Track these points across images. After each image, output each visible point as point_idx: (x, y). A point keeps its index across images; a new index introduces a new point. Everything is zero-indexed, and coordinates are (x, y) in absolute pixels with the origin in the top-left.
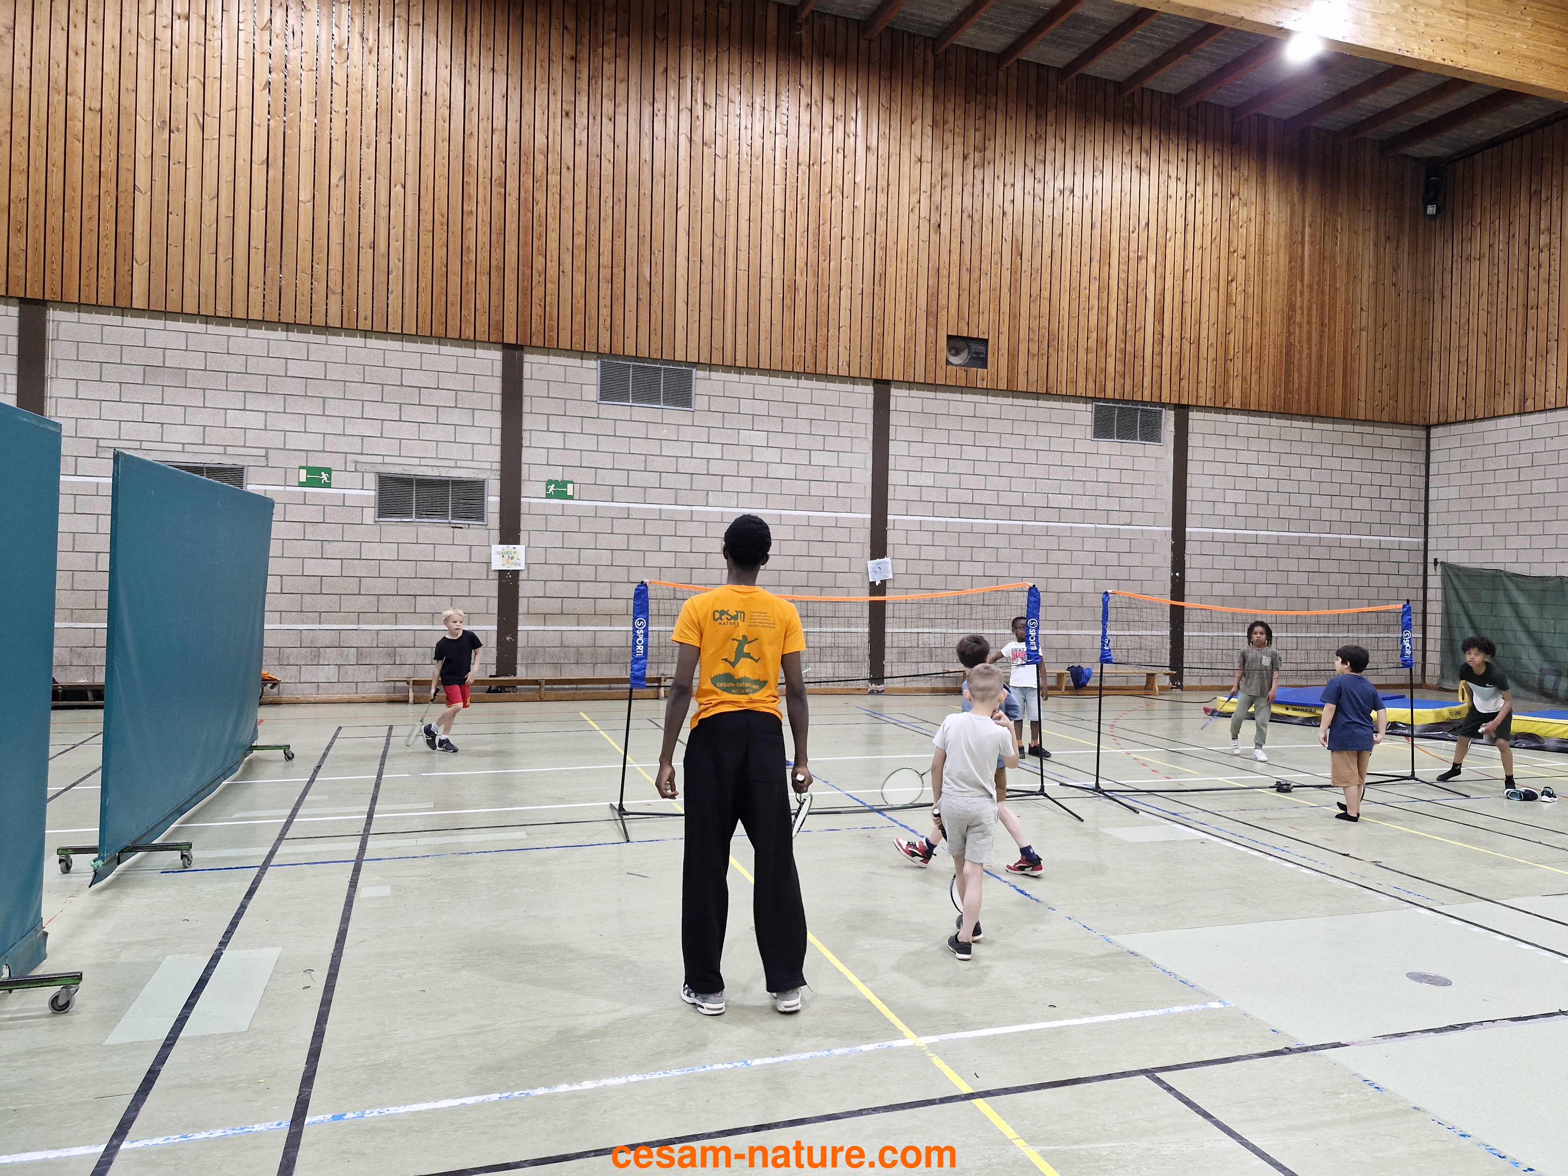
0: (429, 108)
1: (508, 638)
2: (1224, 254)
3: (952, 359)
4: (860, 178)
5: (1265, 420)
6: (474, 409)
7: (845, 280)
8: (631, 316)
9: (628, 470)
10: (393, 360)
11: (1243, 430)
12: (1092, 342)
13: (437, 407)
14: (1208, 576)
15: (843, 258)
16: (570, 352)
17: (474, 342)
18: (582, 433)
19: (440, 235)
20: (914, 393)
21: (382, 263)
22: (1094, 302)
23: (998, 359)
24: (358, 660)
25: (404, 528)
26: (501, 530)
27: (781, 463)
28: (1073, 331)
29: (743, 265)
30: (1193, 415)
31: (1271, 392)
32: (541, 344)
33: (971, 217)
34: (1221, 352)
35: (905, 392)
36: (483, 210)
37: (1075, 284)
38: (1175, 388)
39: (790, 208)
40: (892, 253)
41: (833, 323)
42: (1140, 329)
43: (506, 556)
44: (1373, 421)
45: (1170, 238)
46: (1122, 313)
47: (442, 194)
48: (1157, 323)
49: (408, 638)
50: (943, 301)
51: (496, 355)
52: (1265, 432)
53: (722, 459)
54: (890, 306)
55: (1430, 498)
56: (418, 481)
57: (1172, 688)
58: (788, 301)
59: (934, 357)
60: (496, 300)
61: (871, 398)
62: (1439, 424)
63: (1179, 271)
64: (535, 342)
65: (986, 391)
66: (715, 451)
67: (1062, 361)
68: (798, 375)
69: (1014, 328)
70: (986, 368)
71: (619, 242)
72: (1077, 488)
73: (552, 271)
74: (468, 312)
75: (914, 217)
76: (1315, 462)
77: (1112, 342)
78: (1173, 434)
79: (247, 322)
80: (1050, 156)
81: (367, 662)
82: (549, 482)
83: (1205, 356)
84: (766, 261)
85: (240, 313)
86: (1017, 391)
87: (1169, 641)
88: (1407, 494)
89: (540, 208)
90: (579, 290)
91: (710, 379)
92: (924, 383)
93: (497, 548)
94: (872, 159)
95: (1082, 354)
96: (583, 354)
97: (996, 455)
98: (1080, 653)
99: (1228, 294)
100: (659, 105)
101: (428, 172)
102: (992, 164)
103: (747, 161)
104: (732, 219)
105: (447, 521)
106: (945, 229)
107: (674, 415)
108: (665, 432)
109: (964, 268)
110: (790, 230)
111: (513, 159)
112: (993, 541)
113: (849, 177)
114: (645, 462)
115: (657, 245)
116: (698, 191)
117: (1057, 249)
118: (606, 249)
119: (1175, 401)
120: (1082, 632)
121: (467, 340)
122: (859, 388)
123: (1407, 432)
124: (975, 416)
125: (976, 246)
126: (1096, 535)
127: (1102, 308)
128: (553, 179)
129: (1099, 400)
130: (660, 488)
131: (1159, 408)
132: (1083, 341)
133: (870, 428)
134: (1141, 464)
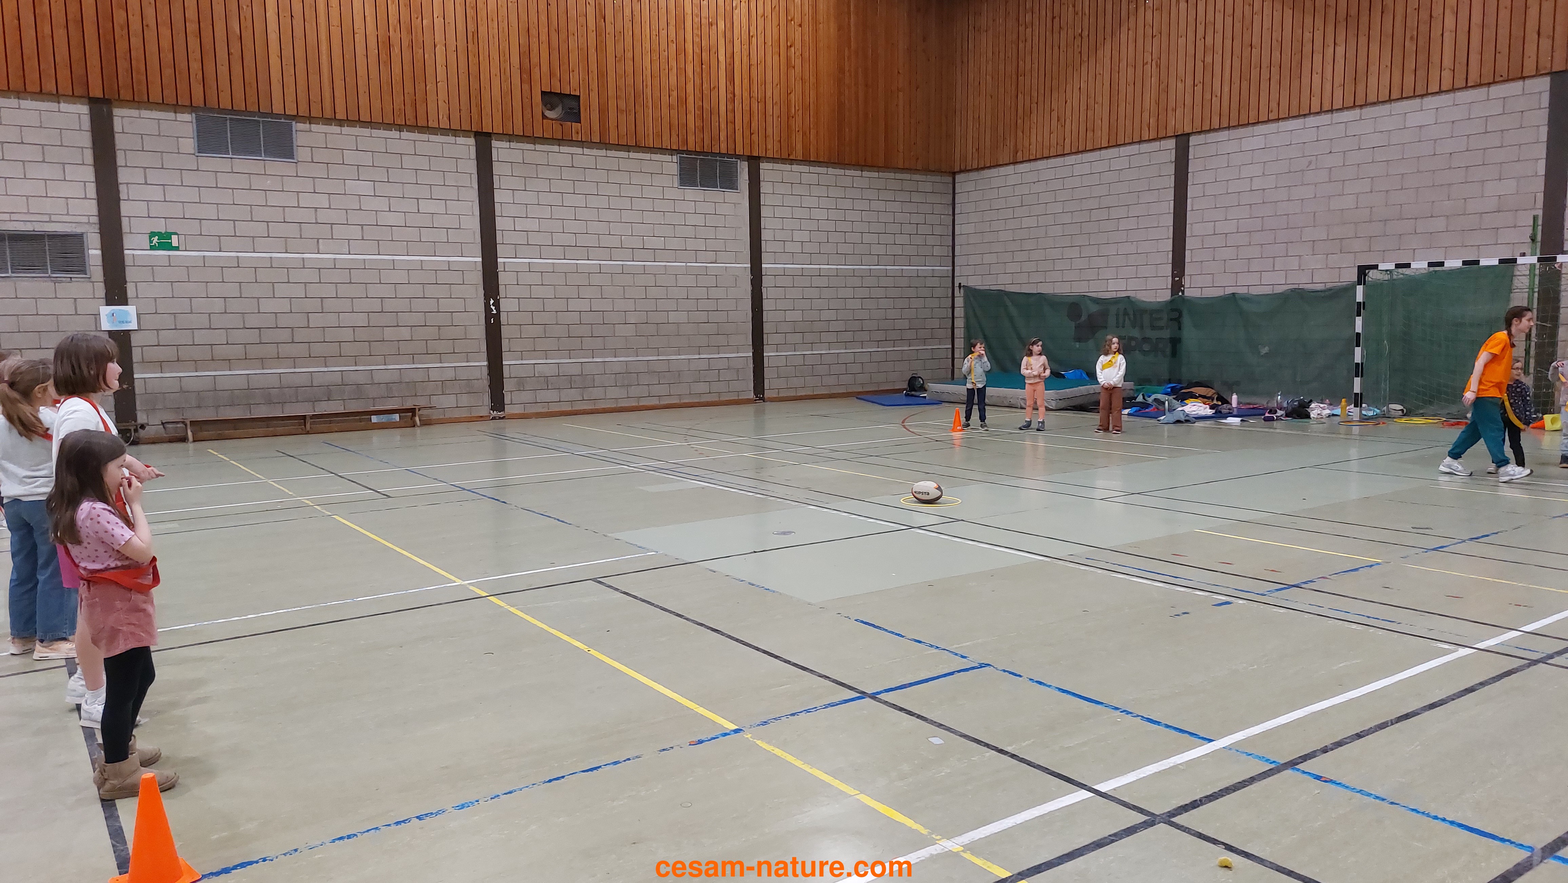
2: (783, 21)
3: (548, 114)
5: (823, 170)
6: (64, 164)
7: (439, 37)
8: (223, 69)
9: (234, 221)
11: (806, 178)
12: (674, 100)
14: (782, 305)
15: (435, 16)
16: (163, 106)
17: (56, 97)
18: (182, 185)
20: (513, 145)
22: (673, 63)
23: (590, 115)
26: (106, 282)
27: (390, 211)
28: (656, 88)
30: (763, 166)
31: (827, 145)
32: (129, 97)
34: (784, 110)
35: (505, 144)
37: (655, 47)
38: (747, 141)
40: (482, 13)
41: (430, 79)
42: (714, 88)
44: (911, 170)
45: (736, 7)
46: (698, 73)
48: (728, 83)
50: (535, 61)
51: (83, 109)
52: (823, 180)
53: (329, 208)
54: (484, 63)
55: (956, 233)
57: (755, 401)
58: (383, 57)
59: (530, 111)
60: (77, 54)
61: (473, 150)
62: (961, 171)
63: (745, 38)
64: (123, 96)
65: (581, 144)
66: (322, 201)
67: (648, 116)
68: (400, 128)
69: (602, 85)
70: (580, 122)
73: (135, 25)
74: (48, 67)
76: (864, 205)
77: (691, 99)
78: (748, 182)
82: (152, 234)
83: (771, 113)
84: (358, 18)
86: (609, 144)
87: (752, 361)
88: (938, 230)
91: (310, 131)
92: (523, 136)
93: (104, 308)
95: (665, 111)
96: (176, 107)
97: (594, 202)
98: (679, 375)
99: (788, 59)
105: (46, 275)
107: (277, 166)
108: (268, 183)
109: (552, 29)
112: (596, 280)
114: (251, 212)
117: (637, 14)
119: (747, 153)
120: (679, 357)
121: (49, 94)
122: (461, 140)
123: (938, 178)
124: (573, 167)
125: (562, 9)
126: (687, 273)
127: (681, 69)
129: (682, 152)
130: (268, 237)
131: (734, 160)
132: (665, 98)
133: (475, 177)
134: (722, 209)
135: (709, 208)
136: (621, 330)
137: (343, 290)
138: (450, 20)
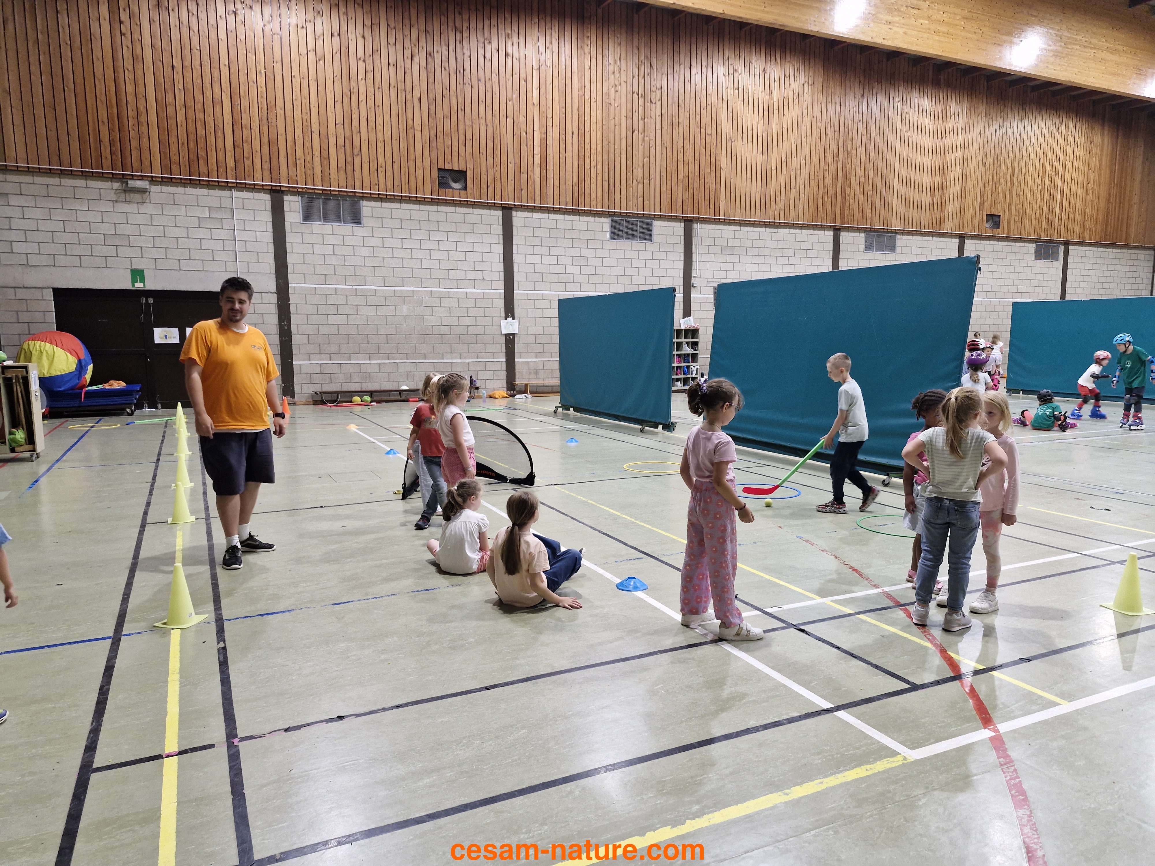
0: (814, 123)
2: (1086, 170)
4: (959, 143)
5: (1096, 249)
8: (878, 212)
10: (799, 238)
11: (1088, 253)
12: (1037, 215)
15: (951, 180)
16: (857, 230)
17: (825, 228)
19: (816, 181)
20: (973, 241)
21: (797, 195)
22: (1039, 196)
23: (1004, 224)
28: (1031, 210)
29: (916, 187)
30: (1071, 247)
31: (1100, 235)
32: (847, 227)
34: (1083, 217)
35: (969, 241)
37: (1032, 188)
38: (1065, 234)
39: (934, 159)
40: (969, 177)
41: (947, 211)
42: (1054, 208)
44: (1135, 248)
45: (1067, 165)
46: (1048, 201)
48: (1060, 205)
50: (986, 199)
51: (831, 233)
52: (1095, 254)
54: (967, 202)
58: (931, 202)
59: (981, 224)
60: (834, 207)
61: (957, 244)
64: (845, 226)
65: (1000, 239)
67: (1026, 224)
68: (933, 236)
69: (1010, 209)
70: (999, 228)
71: (875, 179)
72: (1027, 283)
73: (852, 194)
77: (1044, 214)
78: (1062, 257)
83: (1077, 219)
86: (1010, 239)
88: (1145, 281)
89: (849, 166)
90: (861, 202)
91: (902, 238)
95: (1033, 221)
96: (861, 231)
97: (1002, 269)
99: (1087, 190)
101: (813, 153)
104: (914, 164)
106: (988, 166)
107: (888, 256)
109: (994, 182)
110: (933, 169)
111: (841, 144)
112: (998, 309)
113: (955, 142)
115: (888, 180)
117: (1027, 172)
118: (871, 182)
119: (1065, 240)
121: (823, 228)
122: (953, 240)
127: (1041, 199)
128: (854, 152)
129: (1038, 241)
131: (1059, 245)
132: (1034, 214)
134: (1050, 271)
135: (1045, 271)
138: (956, 181)
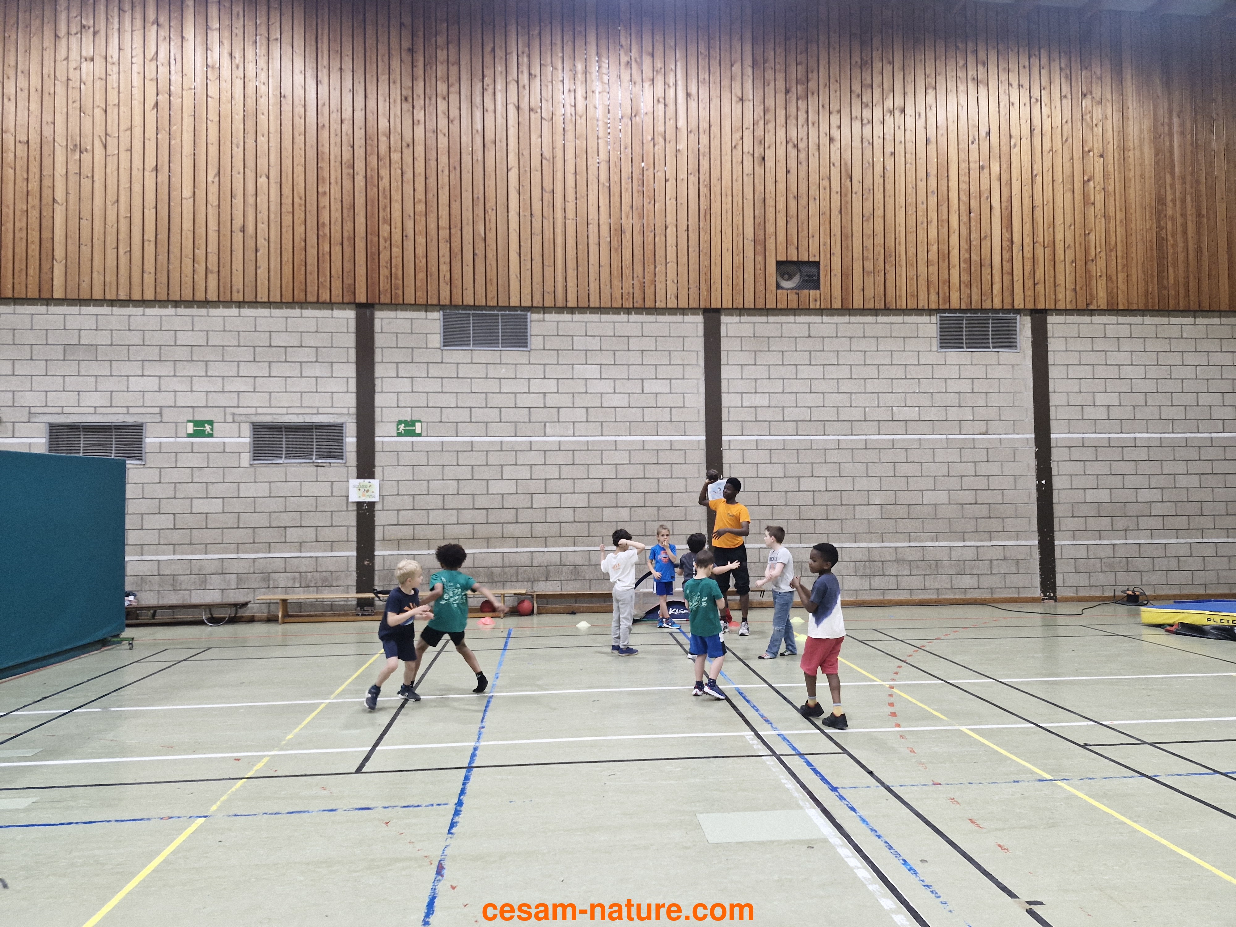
0: (287, 109)
1: (366, 563)
2: (1078, 154)
3: (785, 284)
4: (681, 123)
5: (1138, 319)
6: (332, 363)
7: (671, 219)
8: (468, 270)
9: (471, 408)
10: (263, 325)
11: (1111, 331)
12: (933, 255)
13: (301, 362)
14: (1078, 482)
15: (668, 198)
16: (415, 306)
17: (330, 305)
18: (428, 377)
19: (299, 215)
20: (744, 319)
21: (251, 243)
22: (933, 215)
23: (831, 280)
24: (238, 584)
25: (275, 469)
26: (358, 467)
27: (615, 392)
29: (571, 214)
30: (1052, 320)
31: (1142, 289)
32: (388, 301)
33: (796, 146)
34: (1080, 254)
35: (736, 319)
36: (335, 191)
37: (911, 200)
38: (1030, 293)
39: (614, 162)
40: (716, 189)
41: (660, 260)
42: (986, 237)
43: (362, 490)
45: (1015, 145)
46: (965, 223)
47: (299, 179)
48: (1004, 230)
49: (280, 565)
50: (770, 229)
51: (351, 314)
52: (1137, 331)
53: (558, 392)
54: (716, 240)
56: (285, 427)
57: (1043, 599)
58: (615, 244)
59: (763, 283)
60: (348, 266)
61: (701, 327)
63: (1027, 176)
64: (383, 300)
65: (820, 312)
66: (551, 386)
67: (900, 276)
68: (628, 311)
69: (847, 248)
70: (818, 288)
71: (456, 206)
72: (925, 400)
73: (397, 237)
74: (325, 279)
75: (738, 153)
76: (1200, 359)
77: (955, 253)
78: (1030, 340)
79: (143, 303)
80: (877, 80)
81: (246, 586)
82: (400, 422)
83: (1062, 258)
84: (593, 209)
85: (136, 296)
86: (853, 309)
87: (1038, 551)
89: (384, 183)
90: (421, 251)
91: (544, 320)
92: (755, 309)
93: (354, 482)
94: (693, 105)
95: (922, 268)
96: (427, 307)
97: (832, 372)
98: (937, 565)
99: (1085, 195)
100: (488, 80)
101: (287, 162)
102: (816, 94)
103: (571, 120)
104: (559, 175)
105: (311, 461)
106: (770, 163)
107: (512, 355)
108: (503, 371)
109: (791, 196)
110: (615, 178)
111: (359, 143)
112: (834, 456)
113: (670, 124)
114: (486, 399)
115: (490, 204)
116: (526, 153)
117: (889, 167)
118: (444, 212)
119: (1030, 306)
120: (937, 544)
121: (324, 303)
122: (689, 318)
124: (809, 336)
125: (803, 174)
126: (948, 445)
127: (943, 221)
128: (396, 157)
129: (944, 311)
130: (500, 422)
131: (1012, 315)
132: (922, 255)
133: (702, 354)
134: (995, 372)
135: (978, 372)
136: (863, 512)
137: (567, 472)
138: (683, 200)
